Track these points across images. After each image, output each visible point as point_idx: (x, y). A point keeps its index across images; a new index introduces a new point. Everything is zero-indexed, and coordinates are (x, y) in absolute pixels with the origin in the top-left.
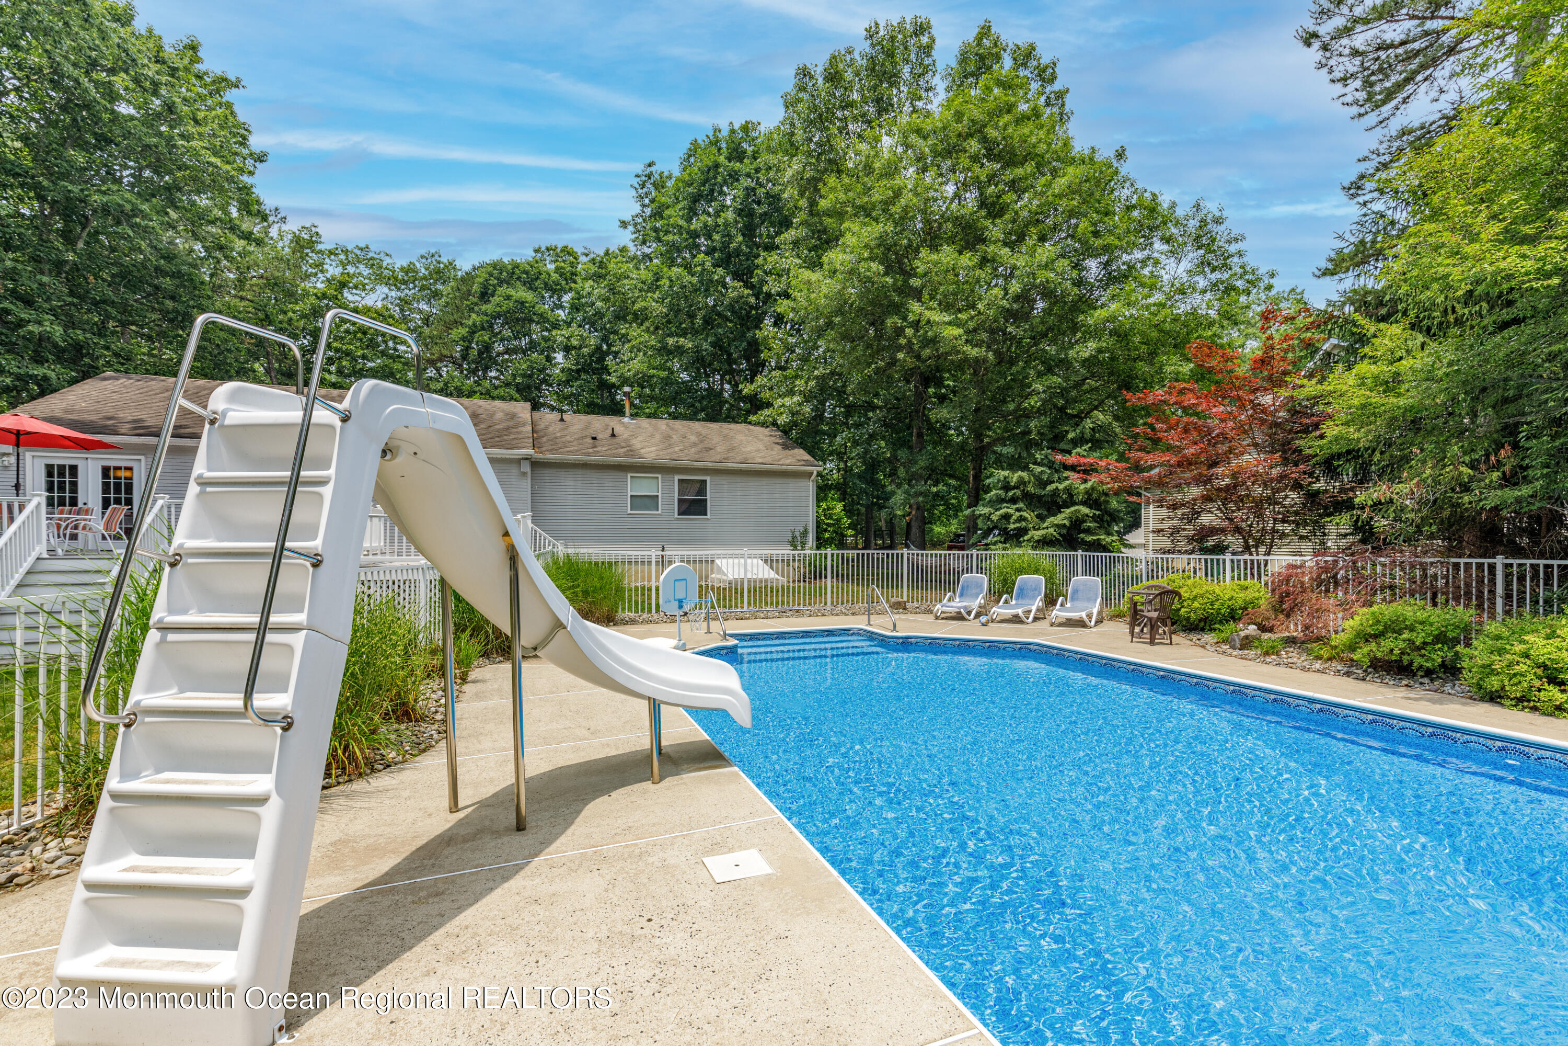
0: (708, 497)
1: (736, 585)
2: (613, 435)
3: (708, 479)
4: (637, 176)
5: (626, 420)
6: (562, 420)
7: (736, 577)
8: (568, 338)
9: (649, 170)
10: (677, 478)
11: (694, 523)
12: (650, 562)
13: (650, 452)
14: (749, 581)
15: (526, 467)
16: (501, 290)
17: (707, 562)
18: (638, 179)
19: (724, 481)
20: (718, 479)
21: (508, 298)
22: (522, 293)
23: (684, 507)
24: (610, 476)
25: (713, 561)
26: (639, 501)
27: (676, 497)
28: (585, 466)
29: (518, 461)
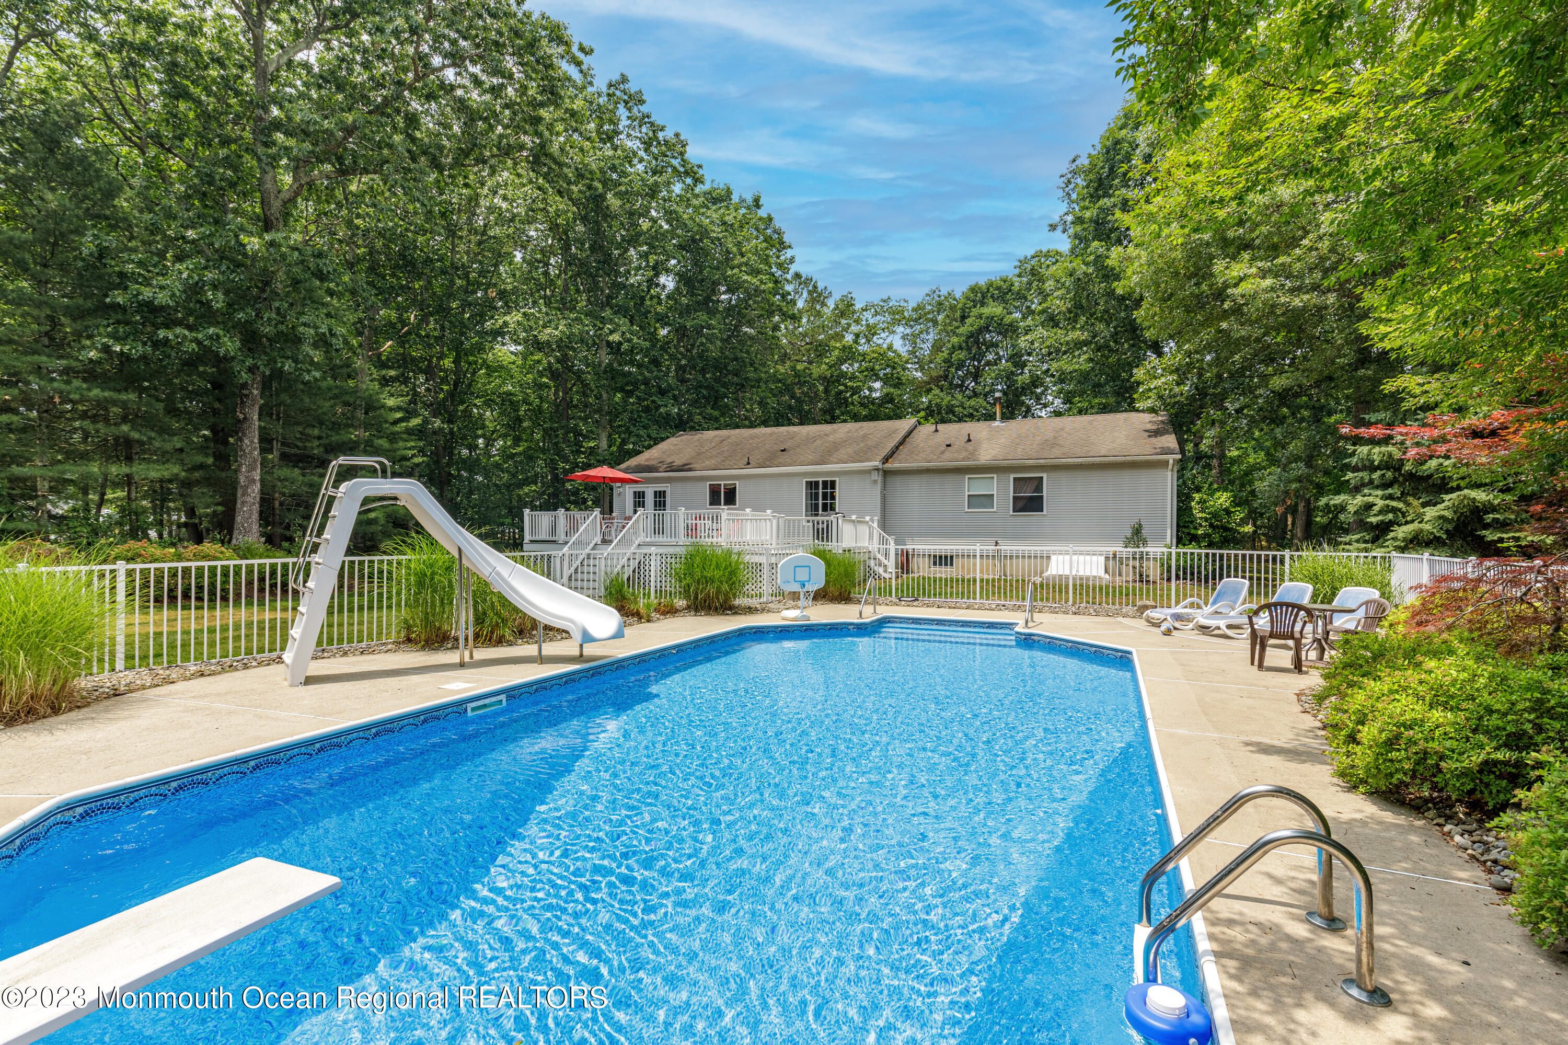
0: (1045, 494)
1: (1060, 580)
2: (969, 440)
3: (1045, 476)
4: (1062, 176)
5: (997, 423)
6: (936, 431)
7: (1060, 573)
8: (1032, 343)
9: (1074, 166)
10: (1012, 476)
11: (1031, 518)
12: (975, 556)
13: (987, 454)
14: (1074, 579)
15: (875, 476)
16: (975, 311)
17: (1042, 557)
18: (1063, 179)
19: (1063, 477)
20: (1055, 475)
21: (980, 316)
22: (994, 309)
23: (1021, 504)
24: (951, 479)
25: (1049, 558)
26: (975, 500)
27: (1012, 494)
28: (928, 471)
29: (868, 472)
